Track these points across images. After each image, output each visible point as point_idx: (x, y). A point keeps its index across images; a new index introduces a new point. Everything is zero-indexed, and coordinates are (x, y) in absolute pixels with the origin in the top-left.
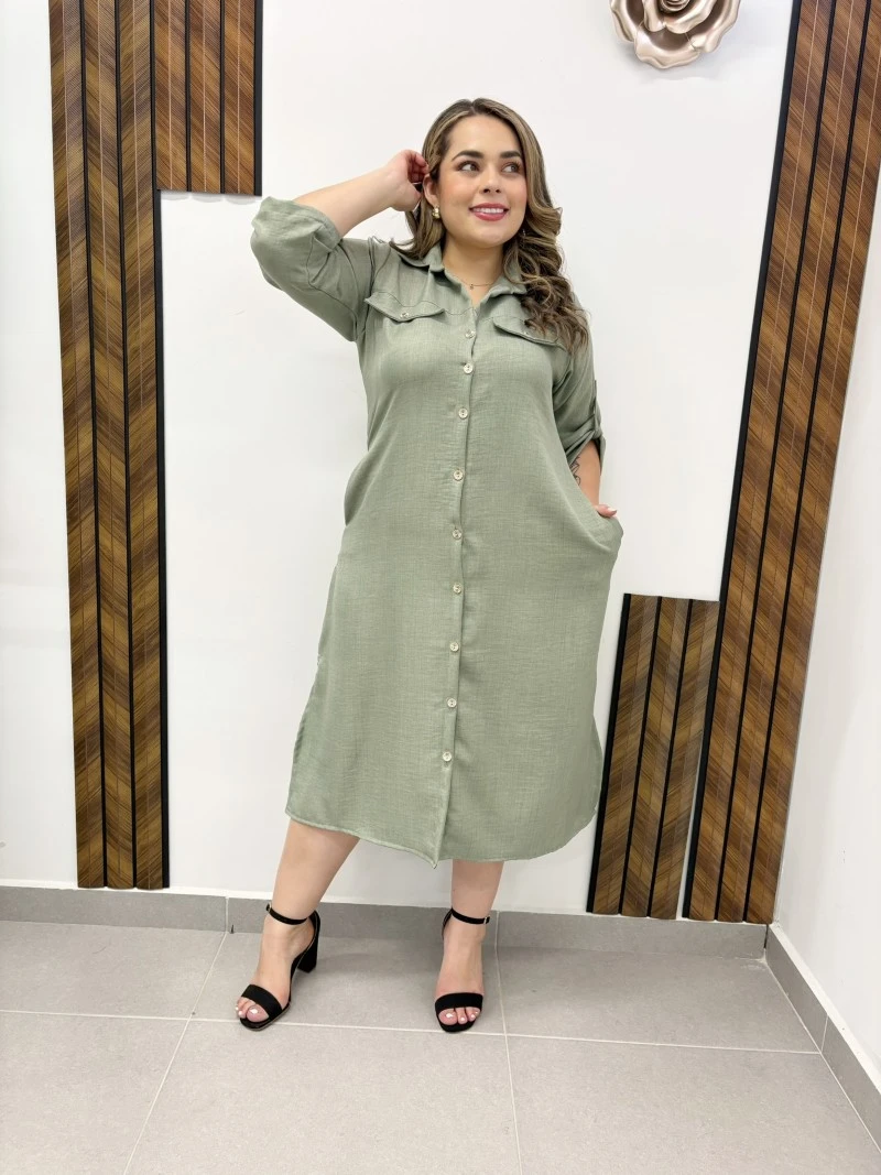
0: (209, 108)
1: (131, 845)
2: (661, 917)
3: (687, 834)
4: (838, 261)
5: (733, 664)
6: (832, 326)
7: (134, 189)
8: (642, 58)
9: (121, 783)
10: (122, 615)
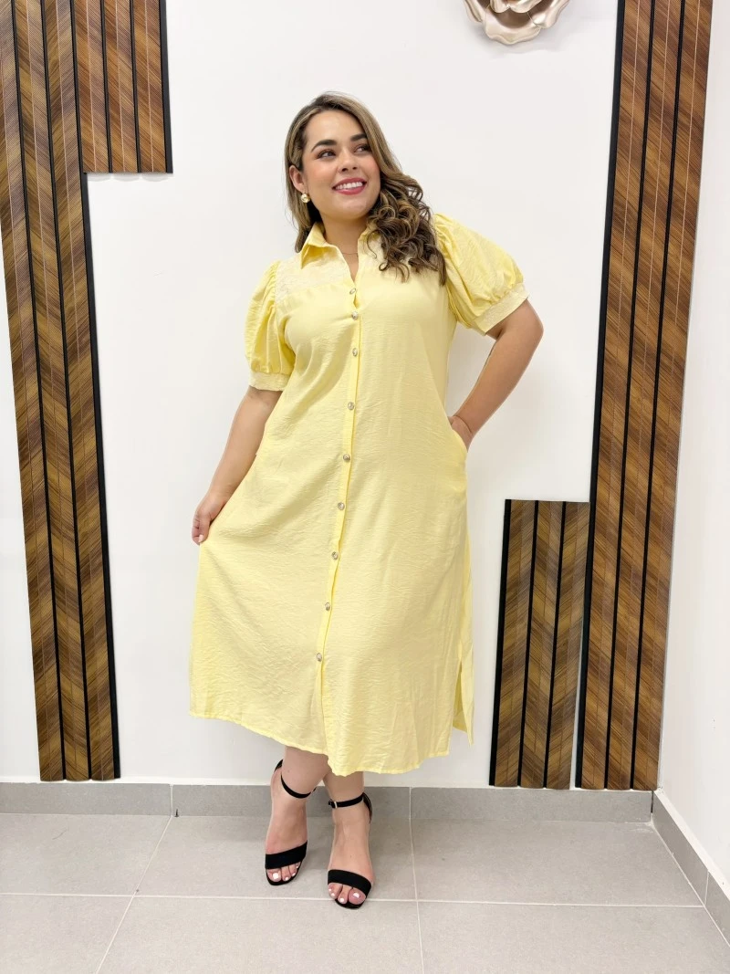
0: (125, 101)
1: (85, 741)
2: (556, 787)
3: (574, 712)
4: (673, 200)
5: (605, 556)
6: (672, 256)
7: (64, 175)
8: (491, 37)
9: (74, 687)
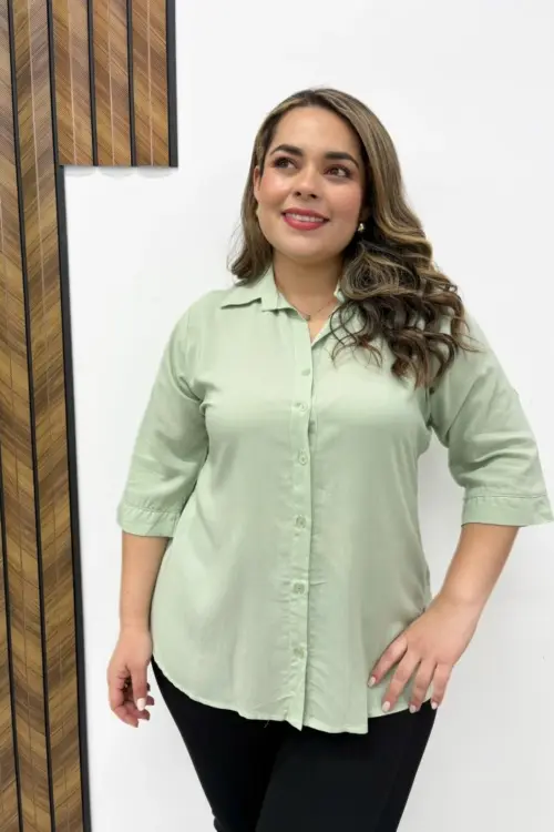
7: (33, 168)
10: (35, 633)
